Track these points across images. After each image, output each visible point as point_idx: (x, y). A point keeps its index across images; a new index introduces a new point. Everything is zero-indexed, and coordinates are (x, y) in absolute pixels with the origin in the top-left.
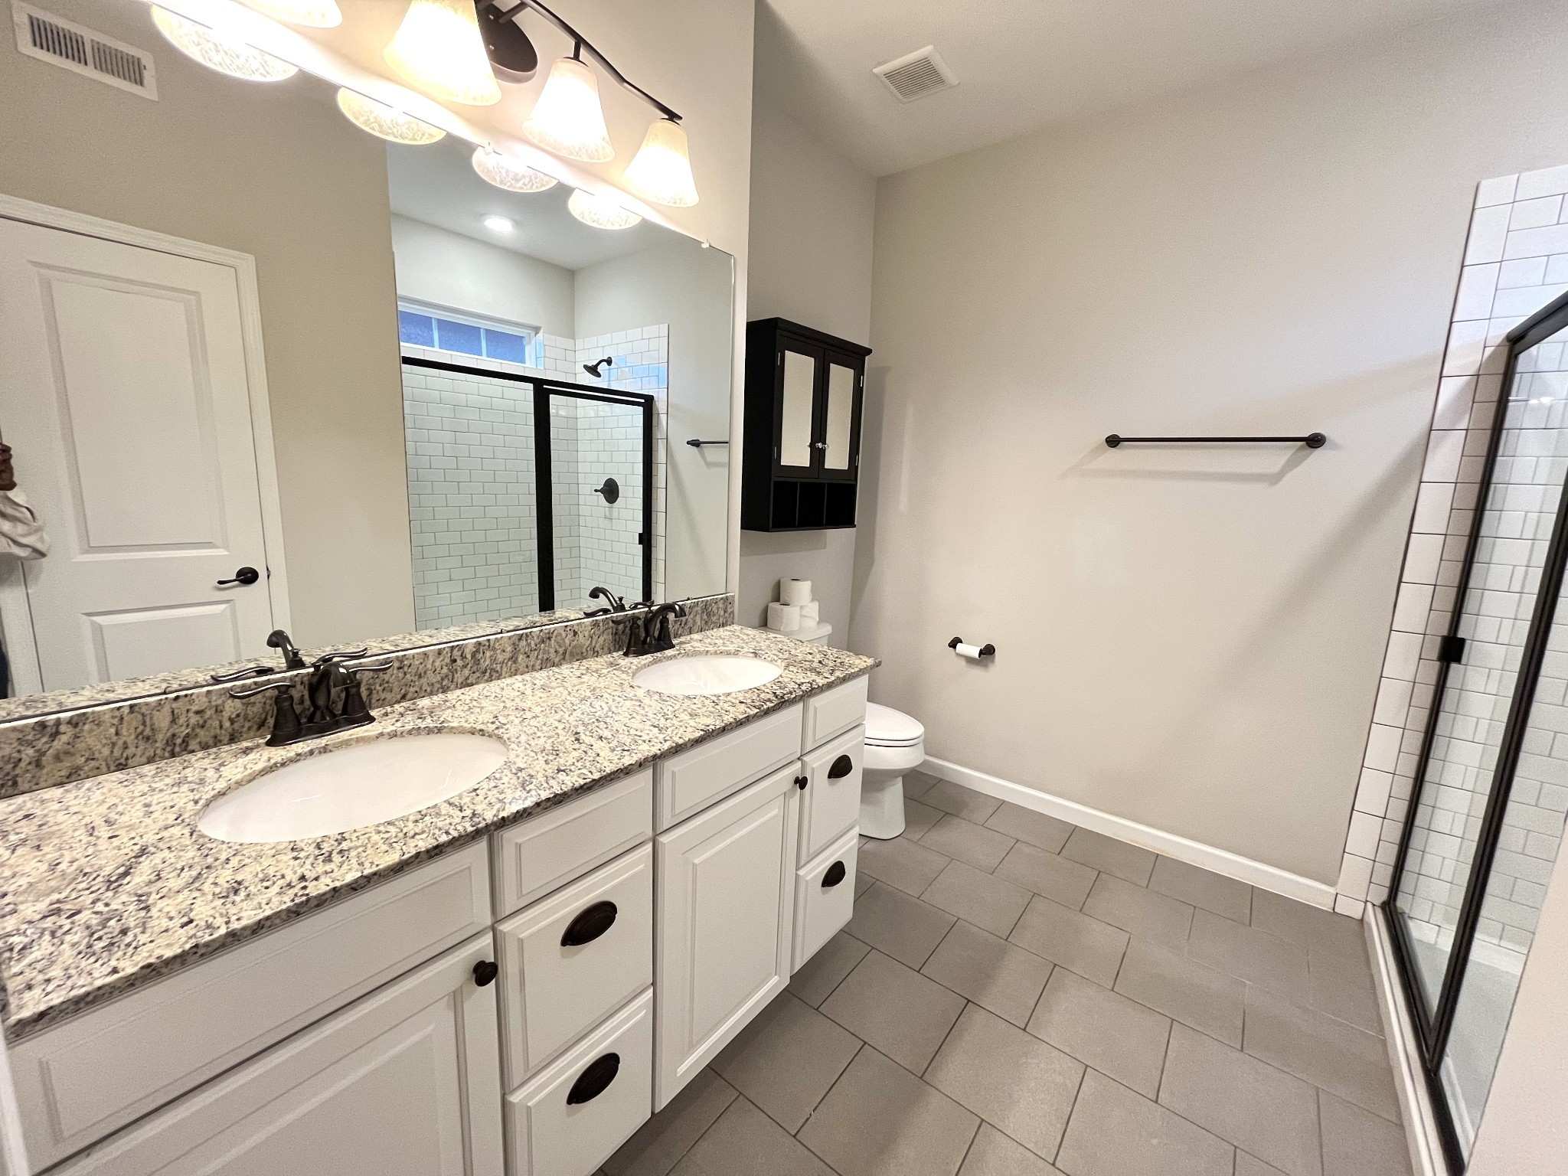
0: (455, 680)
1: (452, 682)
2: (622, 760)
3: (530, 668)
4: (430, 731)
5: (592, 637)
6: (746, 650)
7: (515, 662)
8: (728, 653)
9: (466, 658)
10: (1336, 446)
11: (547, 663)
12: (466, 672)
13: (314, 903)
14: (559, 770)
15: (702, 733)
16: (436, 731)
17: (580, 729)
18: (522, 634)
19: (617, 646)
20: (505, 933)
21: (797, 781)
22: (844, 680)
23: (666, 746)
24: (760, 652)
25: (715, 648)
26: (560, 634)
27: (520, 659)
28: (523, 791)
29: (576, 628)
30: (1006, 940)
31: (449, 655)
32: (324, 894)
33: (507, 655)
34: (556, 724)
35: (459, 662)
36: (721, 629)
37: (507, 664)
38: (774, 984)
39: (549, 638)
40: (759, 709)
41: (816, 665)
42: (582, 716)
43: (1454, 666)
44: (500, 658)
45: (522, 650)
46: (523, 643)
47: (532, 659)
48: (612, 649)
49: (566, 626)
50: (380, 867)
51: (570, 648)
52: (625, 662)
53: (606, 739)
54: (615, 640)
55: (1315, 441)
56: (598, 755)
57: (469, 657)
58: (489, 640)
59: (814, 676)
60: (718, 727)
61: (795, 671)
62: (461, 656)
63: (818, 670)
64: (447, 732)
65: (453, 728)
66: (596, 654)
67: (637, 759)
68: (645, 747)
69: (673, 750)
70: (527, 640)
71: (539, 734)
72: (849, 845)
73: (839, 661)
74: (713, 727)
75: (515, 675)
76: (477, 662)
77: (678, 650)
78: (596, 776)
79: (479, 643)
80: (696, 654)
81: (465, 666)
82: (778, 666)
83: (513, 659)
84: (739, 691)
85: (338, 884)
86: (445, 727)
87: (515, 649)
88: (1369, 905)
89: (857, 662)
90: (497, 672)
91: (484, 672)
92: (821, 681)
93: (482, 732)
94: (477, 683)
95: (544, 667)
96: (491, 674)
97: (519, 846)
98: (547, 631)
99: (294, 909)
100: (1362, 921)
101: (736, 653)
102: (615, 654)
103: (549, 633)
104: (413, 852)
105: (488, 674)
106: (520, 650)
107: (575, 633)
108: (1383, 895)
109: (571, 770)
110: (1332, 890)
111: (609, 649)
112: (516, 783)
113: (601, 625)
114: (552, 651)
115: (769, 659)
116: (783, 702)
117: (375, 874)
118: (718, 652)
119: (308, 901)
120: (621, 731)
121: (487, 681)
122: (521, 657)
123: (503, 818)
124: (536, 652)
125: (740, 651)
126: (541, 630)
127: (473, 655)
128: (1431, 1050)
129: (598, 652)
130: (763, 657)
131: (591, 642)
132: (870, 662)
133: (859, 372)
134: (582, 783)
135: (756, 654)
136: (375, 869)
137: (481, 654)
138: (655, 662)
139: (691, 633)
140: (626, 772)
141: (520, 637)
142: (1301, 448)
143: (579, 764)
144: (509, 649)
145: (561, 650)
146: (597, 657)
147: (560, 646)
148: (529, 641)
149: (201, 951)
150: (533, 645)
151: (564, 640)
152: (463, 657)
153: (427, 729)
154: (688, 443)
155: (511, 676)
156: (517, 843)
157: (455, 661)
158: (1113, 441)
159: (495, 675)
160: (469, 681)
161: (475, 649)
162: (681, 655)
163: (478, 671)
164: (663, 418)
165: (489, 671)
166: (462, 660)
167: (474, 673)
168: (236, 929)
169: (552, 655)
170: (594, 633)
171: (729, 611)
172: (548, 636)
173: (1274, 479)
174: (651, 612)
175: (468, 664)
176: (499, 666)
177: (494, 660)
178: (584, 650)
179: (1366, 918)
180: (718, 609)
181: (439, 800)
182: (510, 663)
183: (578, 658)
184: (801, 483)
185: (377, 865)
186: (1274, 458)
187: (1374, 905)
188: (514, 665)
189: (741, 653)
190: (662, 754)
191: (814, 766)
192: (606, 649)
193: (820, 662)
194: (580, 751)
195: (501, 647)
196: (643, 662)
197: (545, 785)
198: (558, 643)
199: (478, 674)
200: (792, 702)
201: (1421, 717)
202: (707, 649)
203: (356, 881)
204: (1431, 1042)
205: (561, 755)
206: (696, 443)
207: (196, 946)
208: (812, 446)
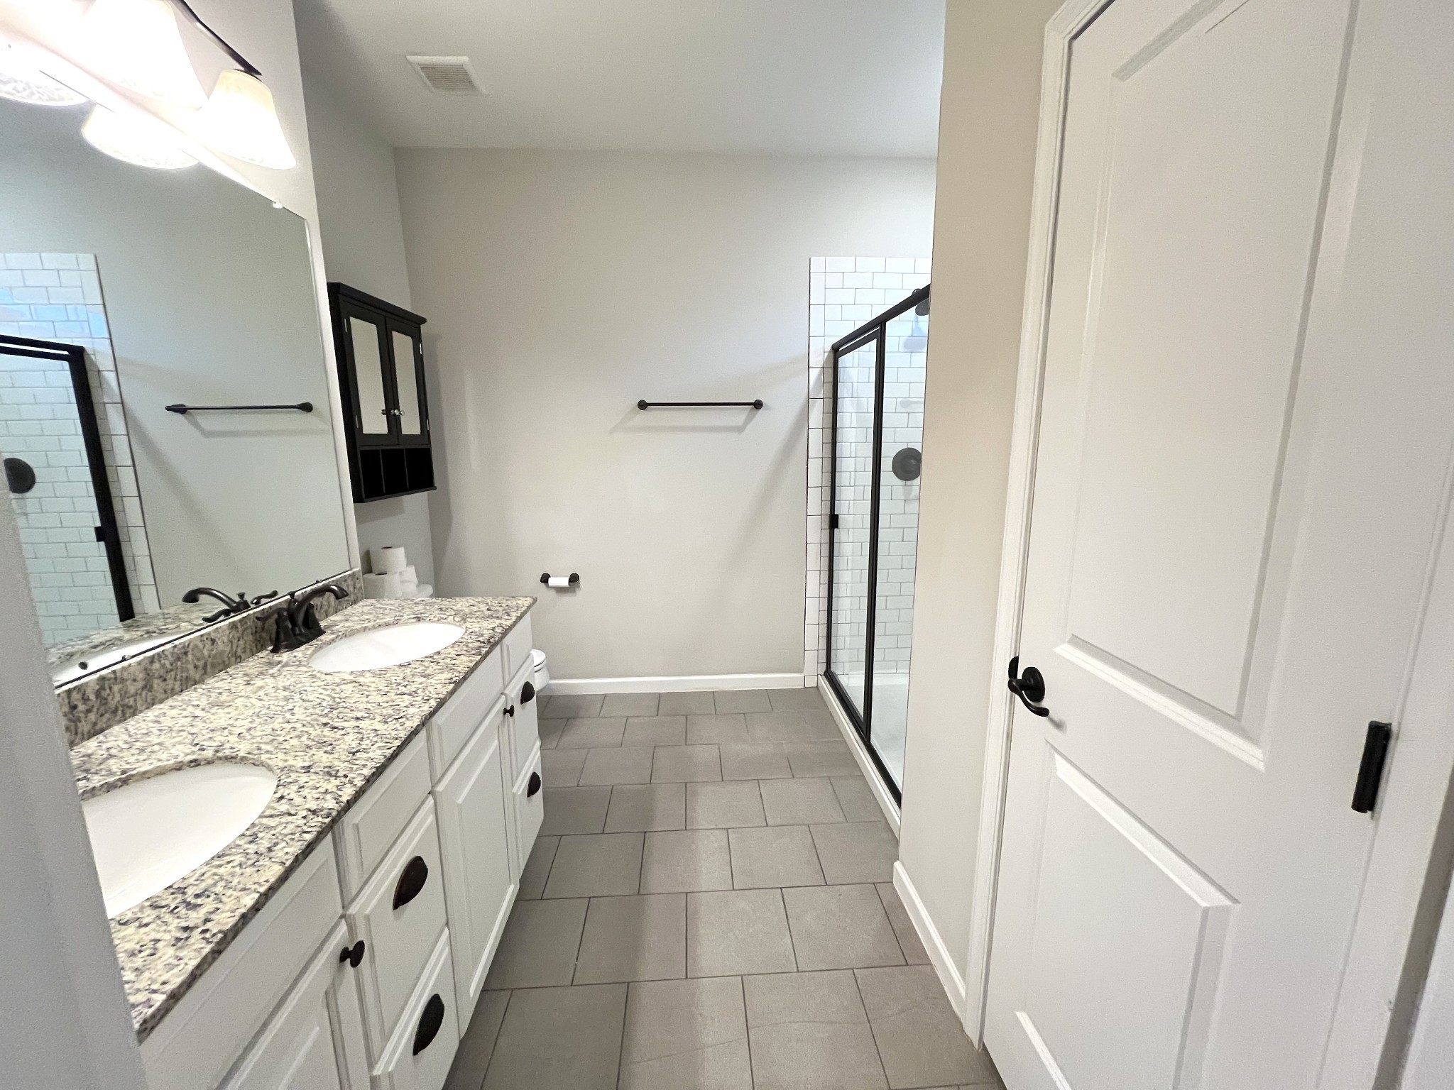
0: (79, 730)
1: (76, 733)
2: (406, 725)
3: (169, 692)
5: (231, 642)
6: (406, 617)
7: (150, 690)
8: (387, 625)
9: (88, 699)
10: (769, 408)
11: (188, 683)
12: (92, 717)
14: (354, 754)
15: (453, 685)
17: (325, 720)
18: (154, 656)
19: (259, 646)
21: (506, 711)
22: (519, 618)
23: (433, 703)
24: (422, 615)
25: (372, 623)
26: (196, 646)
27: (155, 686)
28: (338, 779)
29: (213, 635)
31: (66, 701)
33: (140, 684)
34: (288, 726)
35: (81, 707)
36: (356, 606)
37: (141, 694)
39: (186, 653)
40: (480, 655)
41: (488, 613)
42: (308, 711)
43: (836, 530)
44: (132, 689)
45: (156, 675)
46: (156, 665)
47: (170, 682)
49: (202, 636)
50: (271, 880)
51: (210, 660)
53: (365, 717)
54: (256, 640)
56: (376, 730)
57: (92, 697)
58: (114, 672)
59: (498, 622)
60: (461, 677)
61: (475, 621)
62: (83, 698)
63: (494, 615)
64: (136, 781)
65: (144, 772)
66: (238, 660)
67: (418, 720)
68: (411, 710)
69: (439, 706)
70: (160, 661)
71: (281, 739)
72: (536, 759)
73: (504, 605)
74: (457, 678)
75: (153, 704)
76: (104, 701)
77: (333, 633)
78: (398, 743)
79: (103, 679)
80: (354, 632)
81: (89, 711)
82: (449, 623)
83: (147, 687)
84: (446, 648)
85: (242, 911)
86: (131, 775)
87: (148, 675)
88: (819, 676)
89: (520, 602)
90: (130, 707)
91: (115, 711)
92: (509, 623)
93: (196, 763)
94: (109, 727)
95: (184, 688)
96: (125, 712)
97: (357, 827)
98: (180, 646)
101: (396, 623)
102: (261, 654)
103: (184, 647)
104: (290, 858)
105: (120, 712)
106: (153, 676)
107: (213, 641)
108: (824, 667)
109: (365, 749)
110: (802, 675)
111: (252, 651)
112: (320, 777)
113: (239, 626)
114: (191, 666)
115: (436, 619)
116: (492, 646)
117: (269, 890)
118: (376, 626)
120: (371, 708)
121: (120, 722)
122: (156, 683)
123: (346, 802)
124: (173, 673)
125: (400, 620)
126: (175, 646)
127: (98, 694)
128: (865, 733)
129: (240, 657)
130: (428, 619)
131: (232, 647)
132: (529, 601)
133: (417, 339)
134: (392, 752)
135: (419, 619)
136: (266, 885)
137: (108, 691)
138: (319, 648)
139: (333, 615)
140: (415, 733)
141: (152, 660)
143: (365, 742)
144: (141, 676)
145: (201, 664)
147: (198, 660)
148: (163, 662)
150: (168, 665)
151: (201, 651)
152: (85, 699)
154: (167, 409)
155: (148, 708)
156: (354, 825)
157: (75, 707)
159: (129, 712)
160: (98, 727)
161: (98, 687)
162: (339, 638)
163: (106, 713)
164: (110, 376)
165: (121, 709)
166: (84, 704)
167: (102, 715)
169: (192, 672)
170: (233, 637)
171: (358, 586)
172: (183, 651)
174: (296, 601)
175: (93, 707)
176: (132, 700)
177: (124, 694)
178: (226, 659)
180: (348, 586)
182: (144, 693)
183: (221, 668)
184: (382, 450)
185: (266, 881)
187: (821, 675)
188: (149, 694)
189: (401, 622)
190: (434, 710)
191: (513, 694)
192: (248, 652)
193: (488, 610)
194: (351, 734)
195: (132, 677)
196: (309, 652)
197: (355, 767)
198: (195, 656)
199: (107, 716)
200: (496, 643)
202: (364, 625)
203: (257, 902)
204: (864, 728)
205: (334, 743)
206: (180, 410)
208: (387, 412)
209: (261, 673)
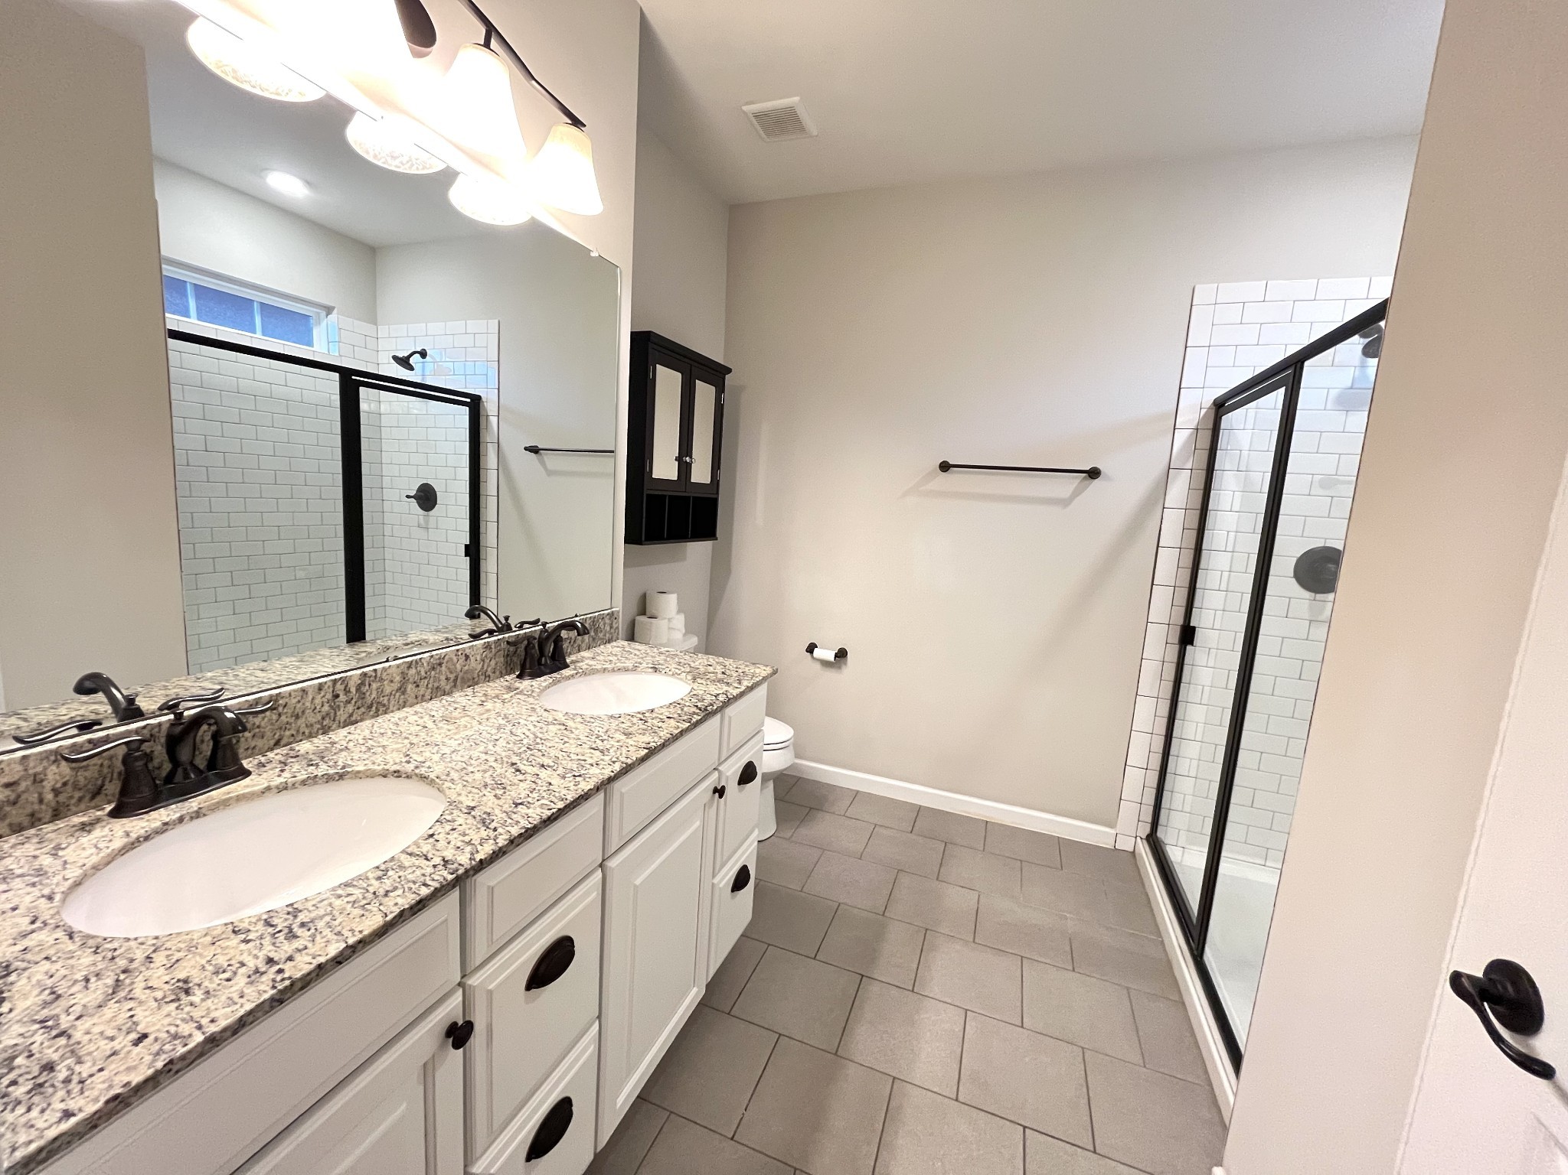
0: (337, 718)
1: (334, 720)
2: (579, 786)
3: (420, 698)
4: (329, 778)
5: (483, 661)
6: (644, 665)
7: (403, 693)
8: (627, 670)
9: (349, 691)
10: (1108, 478)
11: (438, 692)
12: (350, 708)
13: (299, 985)
14: (517, 805)
15: (647, 751)
16: (337, 778)
17: (515, 759)
18: (412, 662)
19: (509, 669)
20: (474, 987)
21: (715, 790)
22: (751, 689)
23: (617, 767)
24: (660, 666)
25: (613, 665)
26: (451, 659)
27: (409, 690)
28: (488, 830)
29: (468, 652)
30: (883, 915)
31: (331, 689)
32: (309, 974)
33: (396, 686)
34: (484, 756)
35: (342, 698)
36: (608, 645)
37: (395, 695)
38: (694, 995)
39: (440, 664)
40: (690, 722)
41: (720, 676)
42: (508, 746)
43: (1189, 648)
44: (388, 690)
45: (411, 680)
46: (413, 671)
47: (422, 690)
48: (504, 672)
49: (458, 650)
50: (366, 933)
51: (461, 674)
52: (526, 684)
53: (549, 767)
54: (507, 662)
55: (1094, 474)
56: (550, 784)
57: (353, 690)
58: (375, 670)
59: (725, 688)
60: (659, 744)
61: (705, 683)
62: (345, 690)
63: (725, 681)
64: (351, 778)
65: (359, 772)
66: (487, 679)
67: (594, 783)
68: (594, 770)
69: (624, 771)
70: (416, 668)
71: (471, 769)
72: (750, 851)
73: (740, 671)
74: (654, 744)
75: (404, 707)
76: (362, 696)
77: (575, 669)
78: (561, 805)
79: (365, 675)
80: (593, 672)
81: (349, 702)
82: (681, 679)
83: (402, 690)
84: (661, 707)
85: (322, 960)
86: (348, 772)
87: (404, 679)
88: (1138, 838)
89: (758, 671)
90: (384, 705)
91: (370, 707)
92: (735, 692)
93: (397, 774)
94: (362, 720)
95: (433, 697)
96: (378, 709)
97: (492, 890)
98: (437, 657)
99: (277, 997)
100: (1133, 853)
101: (635, 669)
102: (507, 678)
103: (440, 658)
104: (397, 910)
105: (374, 708)
106: (408, 680)
107: (467, 657)
108: (1147, 830)
109: (529, 802)
110: (1113, 831)
111: (501, 673)
112: (475, 823)
113: (493, 647)
114: (443, 678)
115: (671, 673)
116: (707, 714)
117: (360, 942)
118: (616, 669)
119: (292, 985)
120: (561, 758)
121: (373, 717)
122: (410, 687)
123: (481, 860)
124: (426, 681)
125: (639, 667)
126: (432, 656)
127: (358, 688)
128: (1196, 941)
129: (489, 676)
130: (663, 672)
131: (483, 666)
132: (769, 670)
133: (720, 389)
134: (550, 814)
135: (655, 670)
136: (359, 936)
137: (367, 687)
138: (555, 683)
139: (579, 651)
140: (585, 797)
141: (410, 665)
142: (1085, 478)
143: (535, 795)
144: (398, 678)
145: (452, 676)
146: (488, 681)
147: (451, 673)
148: (418, 669)
149: (175, 1068)
150: (423, 673)
151: (455, 665)
152: (347, 691)
153: (326, 777)
154: (526, 449)
155: (399, 709)
156: (489, 887)
157: (337, 696)
158: (945, 467)
159: (382, 709)
160: (353, 718)
161: (360, 682)
162: (579, 675)
163: (363, 706)
164: (494, 420)
165: (375, 705)
166: (346, 695)
167: (358, 708)
168: (215, 1032)
169: (443, 683)
170: (486, 656)
171: (615, 626)
172: (438, 661)
173: (1065, 503)
174: (546, 631)
175: (352, 698)
176: (386, 698)
177: (380, 691)
178: (476, 676)
179: (1136, 851)
180: (604, 624)
181: (395, 851)
182: (398, 694)
183: (469, 684)
184: (670, 496)
185: (361, 932)
186: (1065, 485)
187: (1141, 838)
188: (402, 697)
189: (639, 669)
190: (615, 775)
191: (728, 774)
192: (498, 673)
193: (723, 673)
194: (528, 782)
195: (389, 677)
196: (544, 684)
197: (509, 821)
198: (449, 669)
199: (363, 710)
200: (714, 713)
201: (1168, 687)
202: (604, 666)
203: (341, 953)
204: (1195, 934)
205: (508, 788)
206: (534, 450)
207: (171, 1062)
208: (679, 459)
209: (497, 697)
